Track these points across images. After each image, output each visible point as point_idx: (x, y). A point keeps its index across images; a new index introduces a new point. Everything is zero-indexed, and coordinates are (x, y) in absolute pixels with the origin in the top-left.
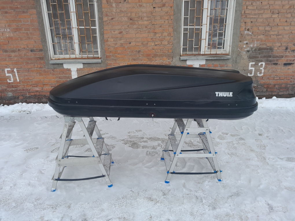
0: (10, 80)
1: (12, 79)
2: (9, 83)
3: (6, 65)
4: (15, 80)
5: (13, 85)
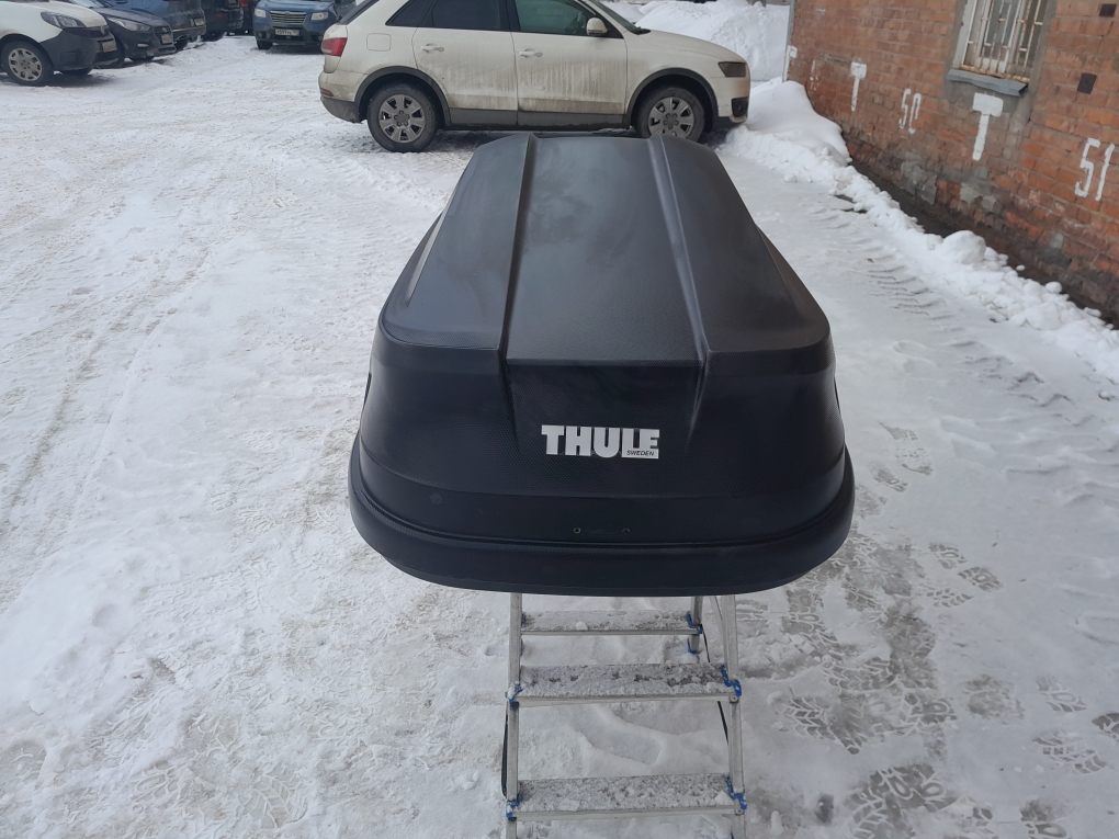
0: (1082, 188)
1: (1087, 187)
2: (1077, 198)
3: (1099, 123)
4: (1093, 191)
5: (1082, 208)
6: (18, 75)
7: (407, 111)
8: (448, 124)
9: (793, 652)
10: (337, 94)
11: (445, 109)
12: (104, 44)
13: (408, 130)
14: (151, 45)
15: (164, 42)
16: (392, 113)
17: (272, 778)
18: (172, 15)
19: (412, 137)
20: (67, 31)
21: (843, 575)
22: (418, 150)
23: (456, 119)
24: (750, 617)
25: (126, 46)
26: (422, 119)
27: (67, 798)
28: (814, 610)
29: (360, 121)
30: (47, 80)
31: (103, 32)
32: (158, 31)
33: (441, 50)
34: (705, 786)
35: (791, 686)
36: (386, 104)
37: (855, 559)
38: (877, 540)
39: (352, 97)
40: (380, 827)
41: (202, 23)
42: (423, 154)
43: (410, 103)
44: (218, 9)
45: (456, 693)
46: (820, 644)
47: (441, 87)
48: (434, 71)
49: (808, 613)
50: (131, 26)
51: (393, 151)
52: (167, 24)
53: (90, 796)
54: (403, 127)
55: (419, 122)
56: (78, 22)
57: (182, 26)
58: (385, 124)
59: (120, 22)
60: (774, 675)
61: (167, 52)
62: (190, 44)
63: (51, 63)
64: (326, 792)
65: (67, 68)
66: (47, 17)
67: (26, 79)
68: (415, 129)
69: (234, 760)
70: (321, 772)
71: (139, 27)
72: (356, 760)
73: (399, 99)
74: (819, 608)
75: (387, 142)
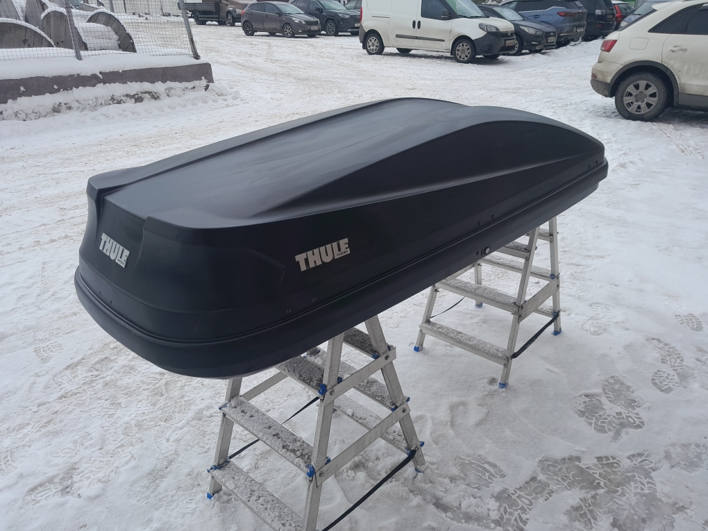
6: (458, 57)
7: (647, 93)
8: (675, 104)
9: (482, 511)
10: (600, 77)
11: (675, 93)
12: (507, 42)
13: (643, 105)
14: (540, 43)
15: (549, 41)
16: (634, 92)
17: (184, 403)
18: (564, 25)
19: (644, 110)
20: (489, 33)
21: (593, 493)
22: (646, 120)
23: (681, 101)
24: (485, 475)
25: (525, 43)
26: (656, 99)
27: (127, 368)
28: (536, 498)
29: (611, 97)
30: (472, 60)
31: (509, 35)
32: (547, 35)
33: (685, 50)
34: (294, 525)
35: (452, 527)
36: (632, 86)
37: (619, 489)
38: (659, 487)
39: (609, 79)
40: (189, 448)
41: (582, 30)
42: (649, 123)
43: (650, 86)
44: (598, 22)
45: (281, 413)
46: (509, 520)
47: (676, 77)
48: (674, 65)
49: (529, 498)
50: (531, 31)
51: (628, 118)
52: (554, 30)
53: (133, 372)
54: (639, 103)
55: (653, 101)
56: (497, 29)
57: (567, 32)
58: (627, 100)
59: (526, 29)
60: (449, 514)
61: (549, 47)
62: (572, 43)
63: (476, 51)
64: (191, 421)
65: (485, 55)
66: (481, 26)
67: (461, 59)
68: (649, 105)
69: (182, 387)
70: (200, 412)
71: (537, 32)
72: (216, 416)
73: (642, 83)
74: (541, 500)
75: (625, 113)
